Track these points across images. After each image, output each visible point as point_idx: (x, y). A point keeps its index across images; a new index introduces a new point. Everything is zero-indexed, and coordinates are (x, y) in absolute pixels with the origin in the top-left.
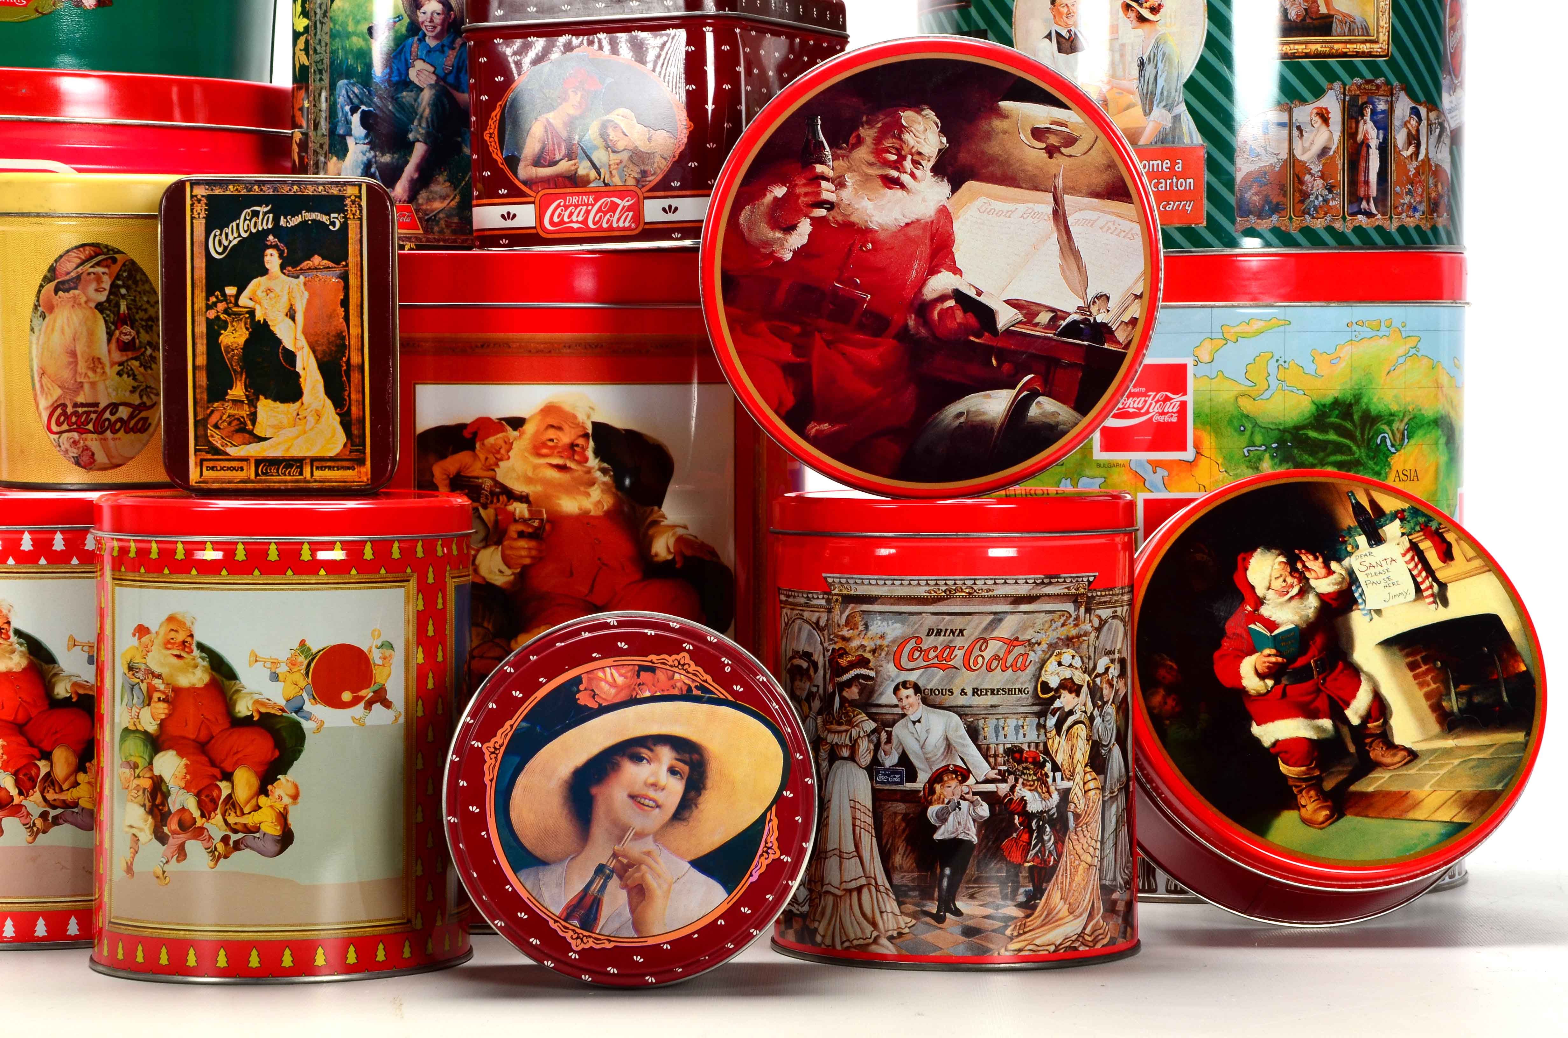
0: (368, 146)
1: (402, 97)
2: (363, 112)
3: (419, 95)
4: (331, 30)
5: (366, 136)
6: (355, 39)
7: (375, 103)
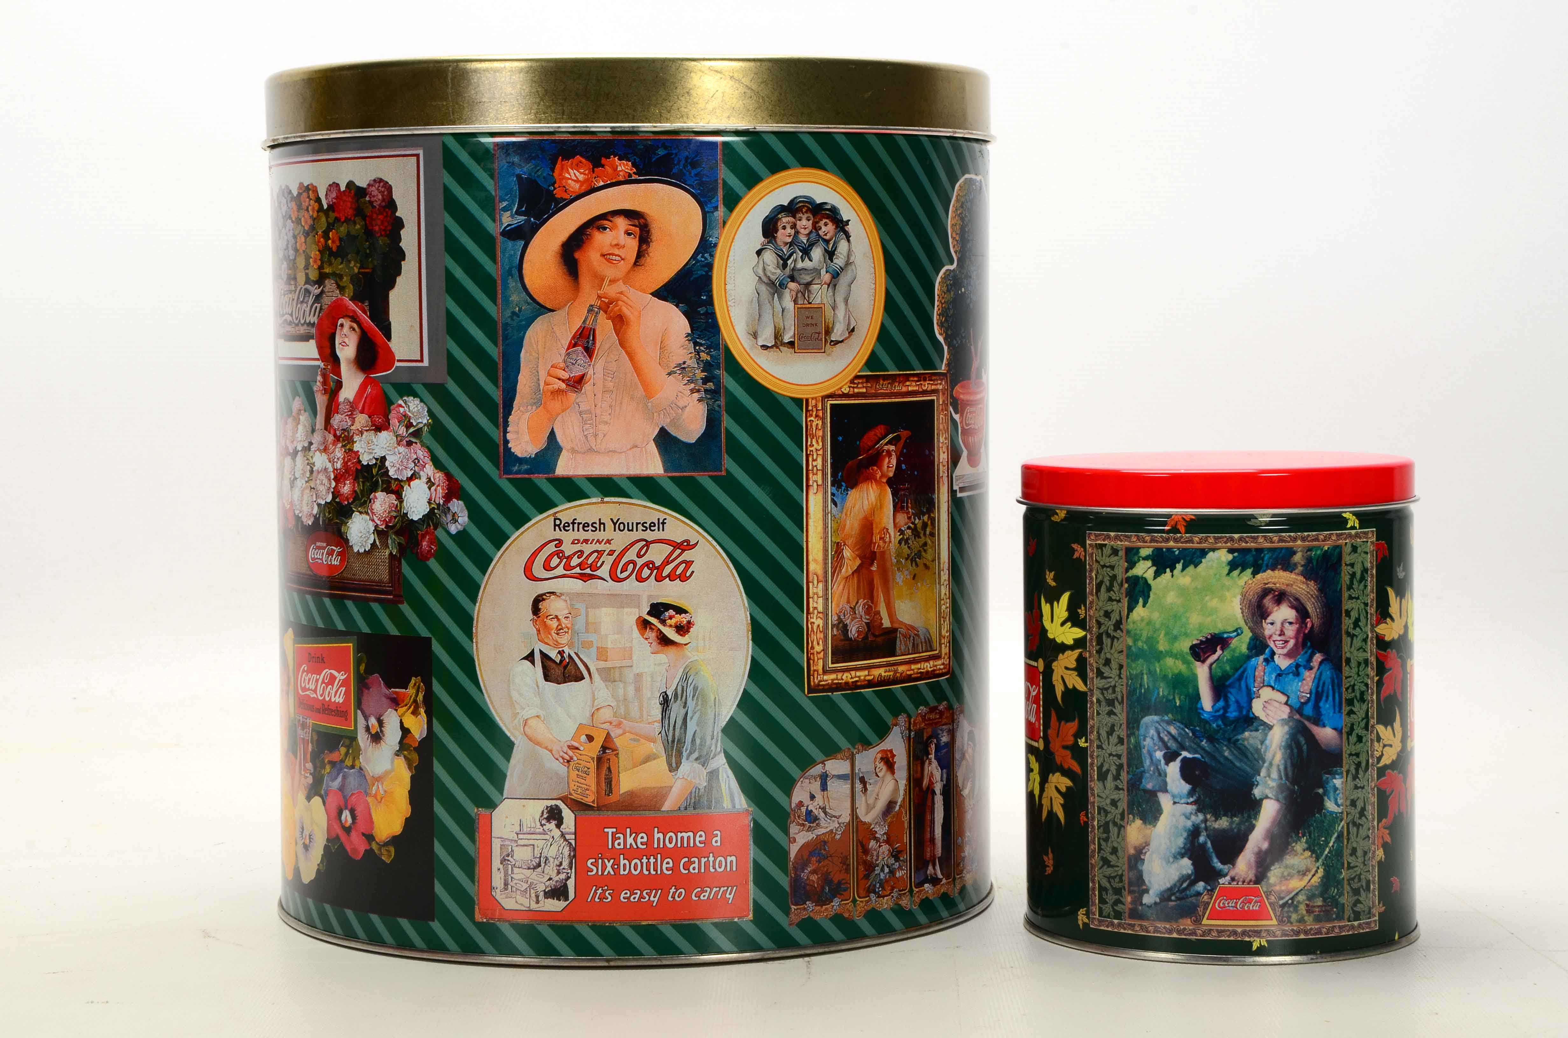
0: (1194, 807)
1: (1244, 739)
2: (1185, 761)
3: (1266, 735)
4: (1129, 648)
5: (1191, 793)
6: (1169, 661)
7: (1203, 749)
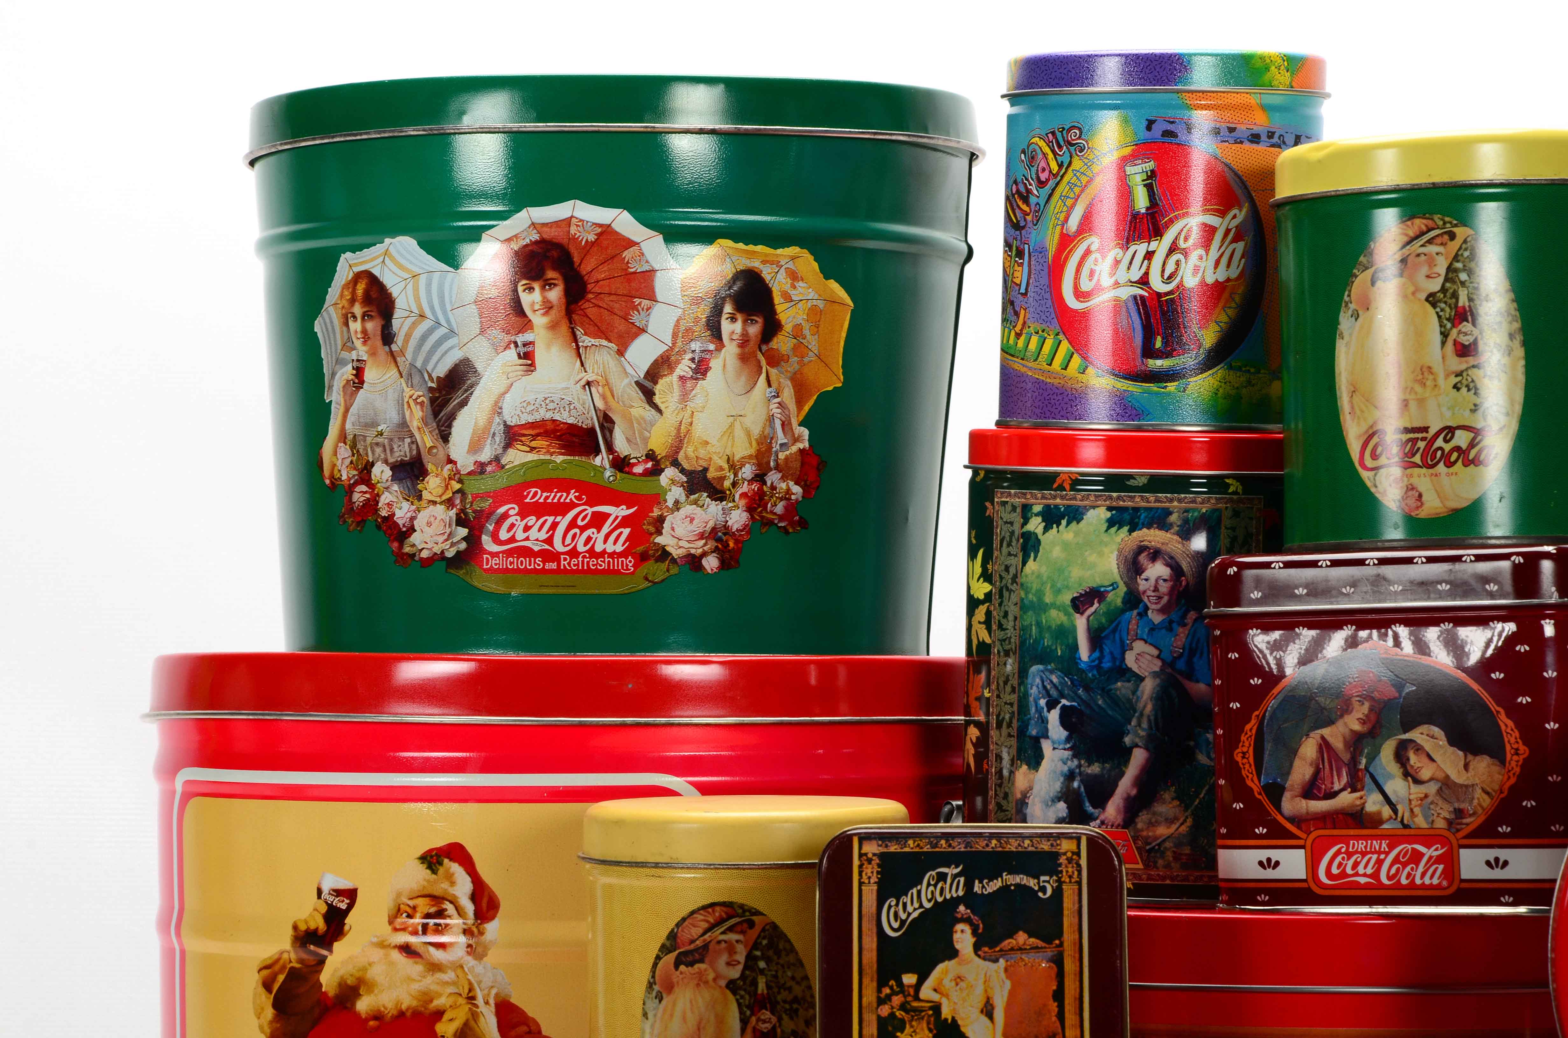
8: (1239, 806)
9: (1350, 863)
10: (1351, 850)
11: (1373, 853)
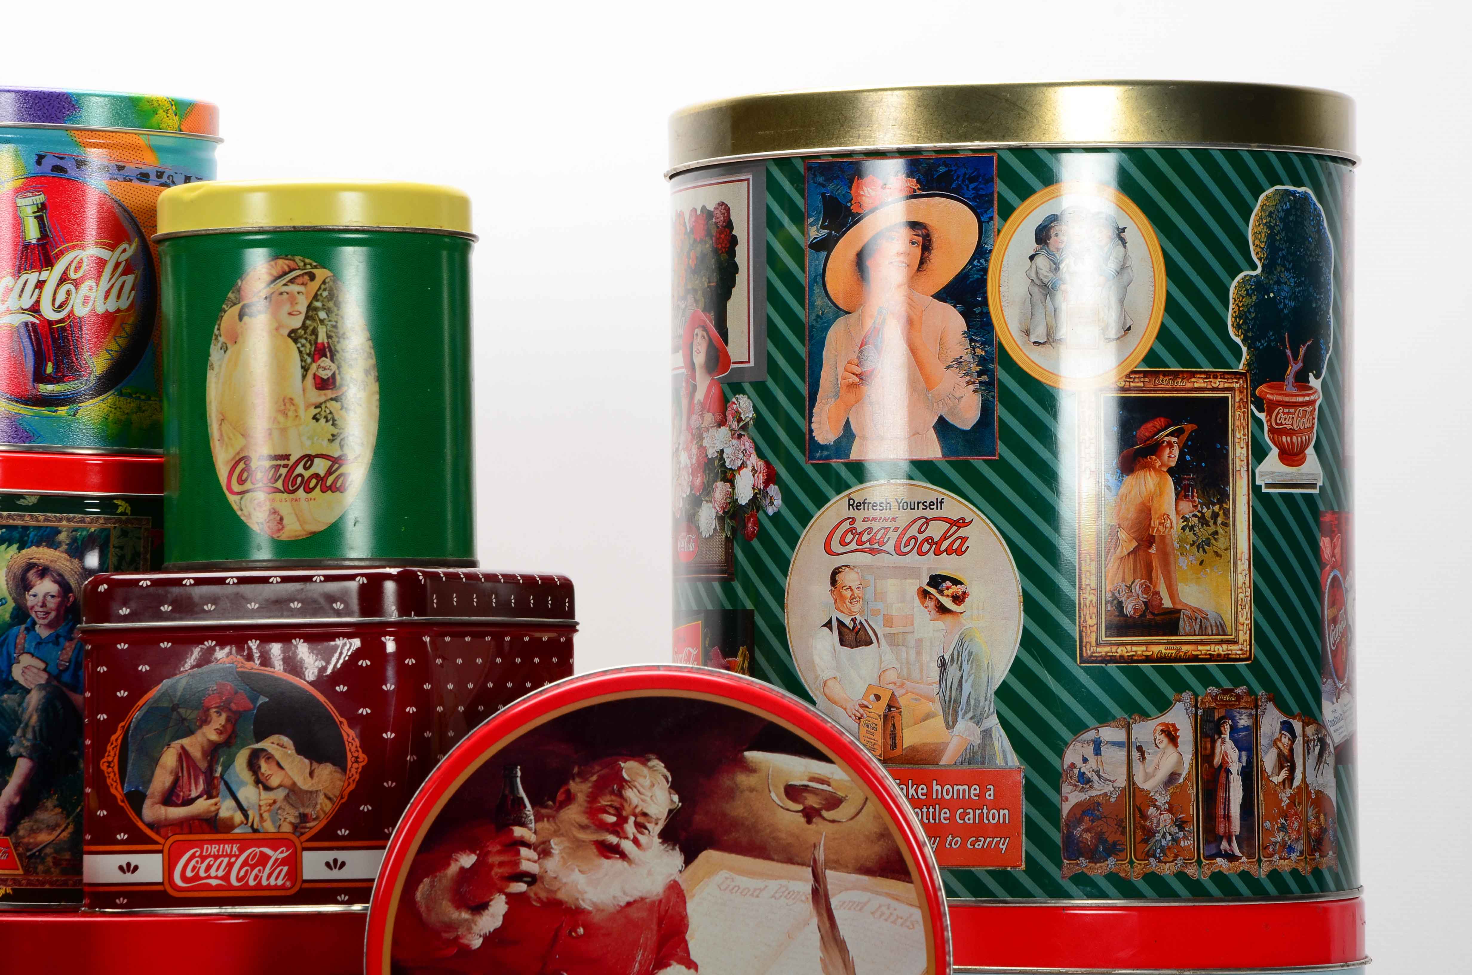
1: (3, 701)
8: (102, 813)
9: (204, 866)
10: (204, 854)
11: (225, 856)
